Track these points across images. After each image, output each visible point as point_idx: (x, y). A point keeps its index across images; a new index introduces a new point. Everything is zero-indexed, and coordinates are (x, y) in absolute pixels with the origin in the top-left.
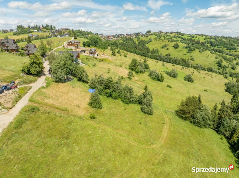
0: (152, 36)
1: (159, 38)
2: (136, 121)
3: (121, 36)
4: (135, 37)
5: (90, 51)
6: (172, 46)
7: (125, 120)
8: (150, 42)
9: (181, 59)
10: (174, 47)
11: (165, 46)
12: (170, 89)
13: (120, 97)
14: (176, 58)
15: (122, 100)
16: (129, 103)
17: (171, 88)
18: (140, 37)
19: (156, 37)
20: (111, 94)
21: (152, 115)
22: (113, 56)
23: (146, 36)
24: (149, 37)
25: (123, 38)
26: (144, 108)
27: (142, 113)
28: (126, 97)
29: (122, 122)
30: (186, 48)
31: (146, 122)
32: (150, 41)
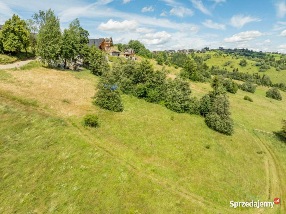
0: (211, 52)
1: (220, 55)
2: (198, 143)
3: (171, 52)
4: (189, 54)
5: (126, 52)
6: (238, 64)
7: (170, 136)
8: (208, 60)
9: (254, 75)
10: (240, 64)
11: (229, 64)
12: (250, 102)
13: (163, 100)
14: (247, 74)
15: (166, 105)
16: (181, 110)
17: (252, 101)
18: (195, 54)
19: (216, 53)
20: (145, 92)
21: (230, 135)
22: (158, 65)
23: (203, 52)
24: (207, 53)
25: (174, 54)
26: (214, 119)
27: (210, 130)
28: (175, 99)
29: (163, 141)
30: (257, 65)
31: (220, 146)
32: (209, 57)
